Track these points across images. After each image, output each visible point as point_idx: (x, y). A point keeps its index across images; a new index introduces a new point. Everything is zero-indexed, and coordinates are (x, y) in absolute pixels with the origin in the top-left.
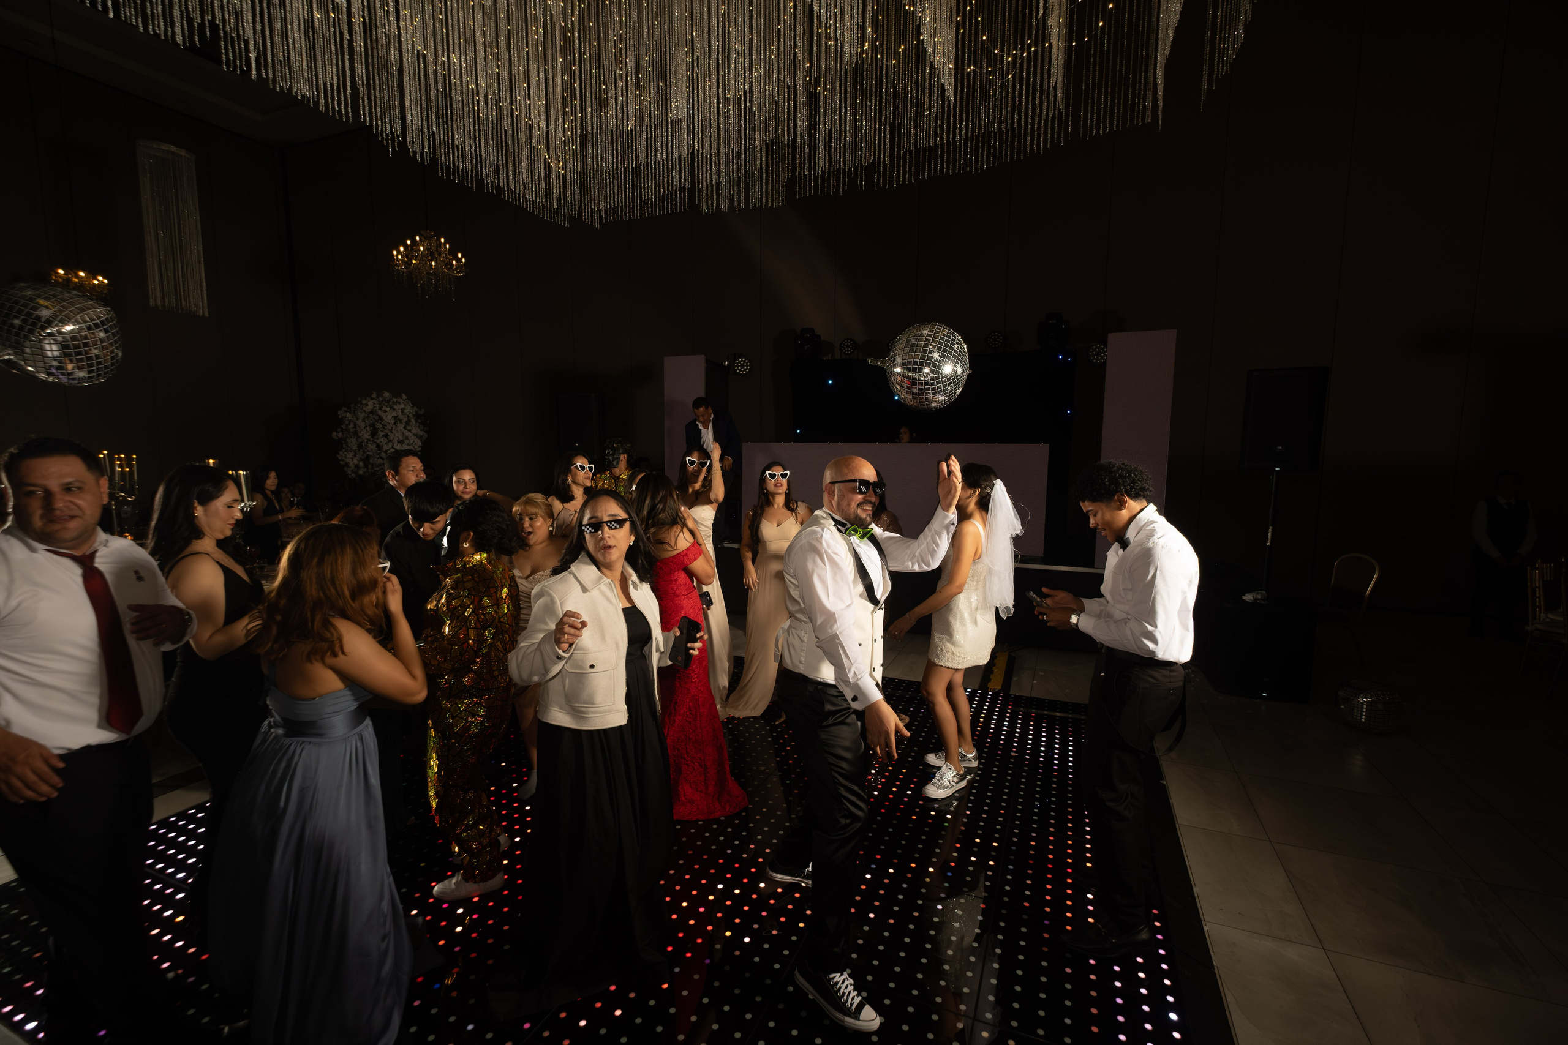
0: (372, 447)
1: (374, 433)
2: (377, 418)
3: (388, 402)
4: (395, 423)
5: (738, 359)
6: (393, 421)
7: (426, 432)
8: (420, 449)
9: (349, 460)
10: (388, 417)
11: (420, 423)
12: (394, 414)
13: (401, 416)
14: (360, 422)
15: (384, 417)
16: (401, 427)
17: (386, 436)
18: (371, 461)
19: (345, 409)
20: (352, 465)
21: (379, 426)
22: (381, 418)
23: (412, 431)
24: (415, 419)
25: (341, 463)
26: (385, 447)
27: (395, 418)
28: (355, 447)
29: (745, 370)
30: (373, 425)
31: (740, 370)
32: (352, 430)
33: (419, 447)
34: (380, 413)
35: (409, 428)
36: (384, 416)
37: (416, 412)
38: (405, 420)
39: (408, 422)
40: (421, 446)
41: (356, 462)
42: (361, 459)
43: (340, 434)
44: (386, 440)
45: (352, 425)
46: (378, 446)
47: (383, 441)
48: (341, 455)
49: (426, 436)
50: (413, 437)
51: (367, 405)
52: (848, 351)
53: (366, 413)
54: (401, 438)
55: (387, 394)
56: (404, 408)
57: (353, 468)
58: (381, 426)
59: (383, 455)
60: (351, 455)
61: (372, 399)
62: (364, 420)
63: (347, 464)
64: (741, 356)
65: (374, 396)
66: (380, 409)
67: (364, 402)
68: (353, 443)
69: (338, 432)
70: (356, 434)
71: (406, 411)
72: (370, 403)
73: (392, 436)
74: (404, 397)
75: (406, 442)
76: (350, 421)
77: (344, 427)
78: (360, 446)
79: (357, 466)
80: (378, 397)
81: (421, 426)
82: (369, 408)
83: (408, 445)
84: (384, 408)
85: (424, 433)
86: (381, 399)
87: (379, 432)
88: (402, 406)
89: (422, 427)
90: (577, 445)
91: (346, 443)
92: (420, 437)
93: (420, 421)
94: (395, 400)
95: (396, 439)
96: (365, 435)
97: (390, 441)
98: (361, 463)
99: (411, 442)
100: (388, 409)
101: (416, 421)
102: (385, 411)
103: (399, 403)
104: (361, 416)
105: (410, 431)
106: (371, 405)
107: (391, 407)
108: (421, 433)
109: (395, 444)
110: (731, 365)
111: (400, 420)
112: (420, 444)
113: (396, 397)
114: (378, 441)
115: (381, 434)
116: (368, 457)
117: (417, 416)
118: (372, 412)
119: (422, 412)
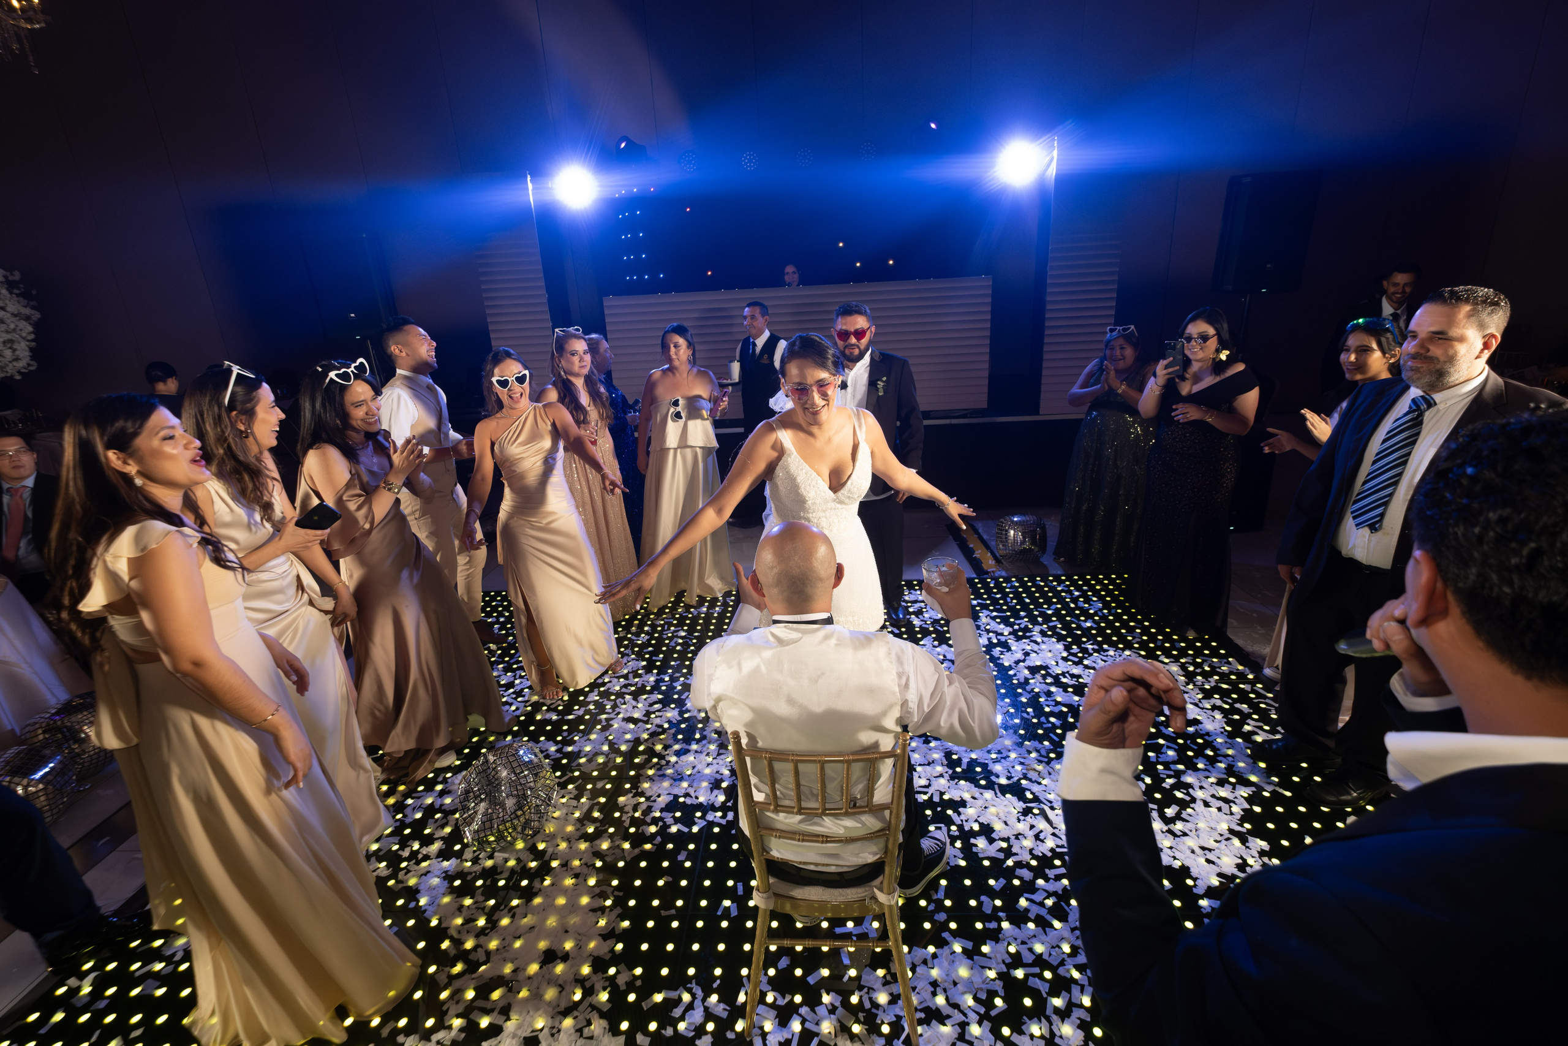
7: (33, 308)
8: (32, 336)
11: (18, 295)
23: (8, 309)
24: (7, 289)
33: (30, 333)
37: (5, 277)
40: (33, 332)
49: (36, 315)
50: (13, 319)
81: (21, 299)
83: (7, 332)
85: (33, 312)
89: (24, 302)
90: (353, 315)
92: (27, 318)
93: (16, 291)
99: (12, 326)
101: (11, 293)
108: (27, 311)
112: (30, 329)
119: (17, 276)
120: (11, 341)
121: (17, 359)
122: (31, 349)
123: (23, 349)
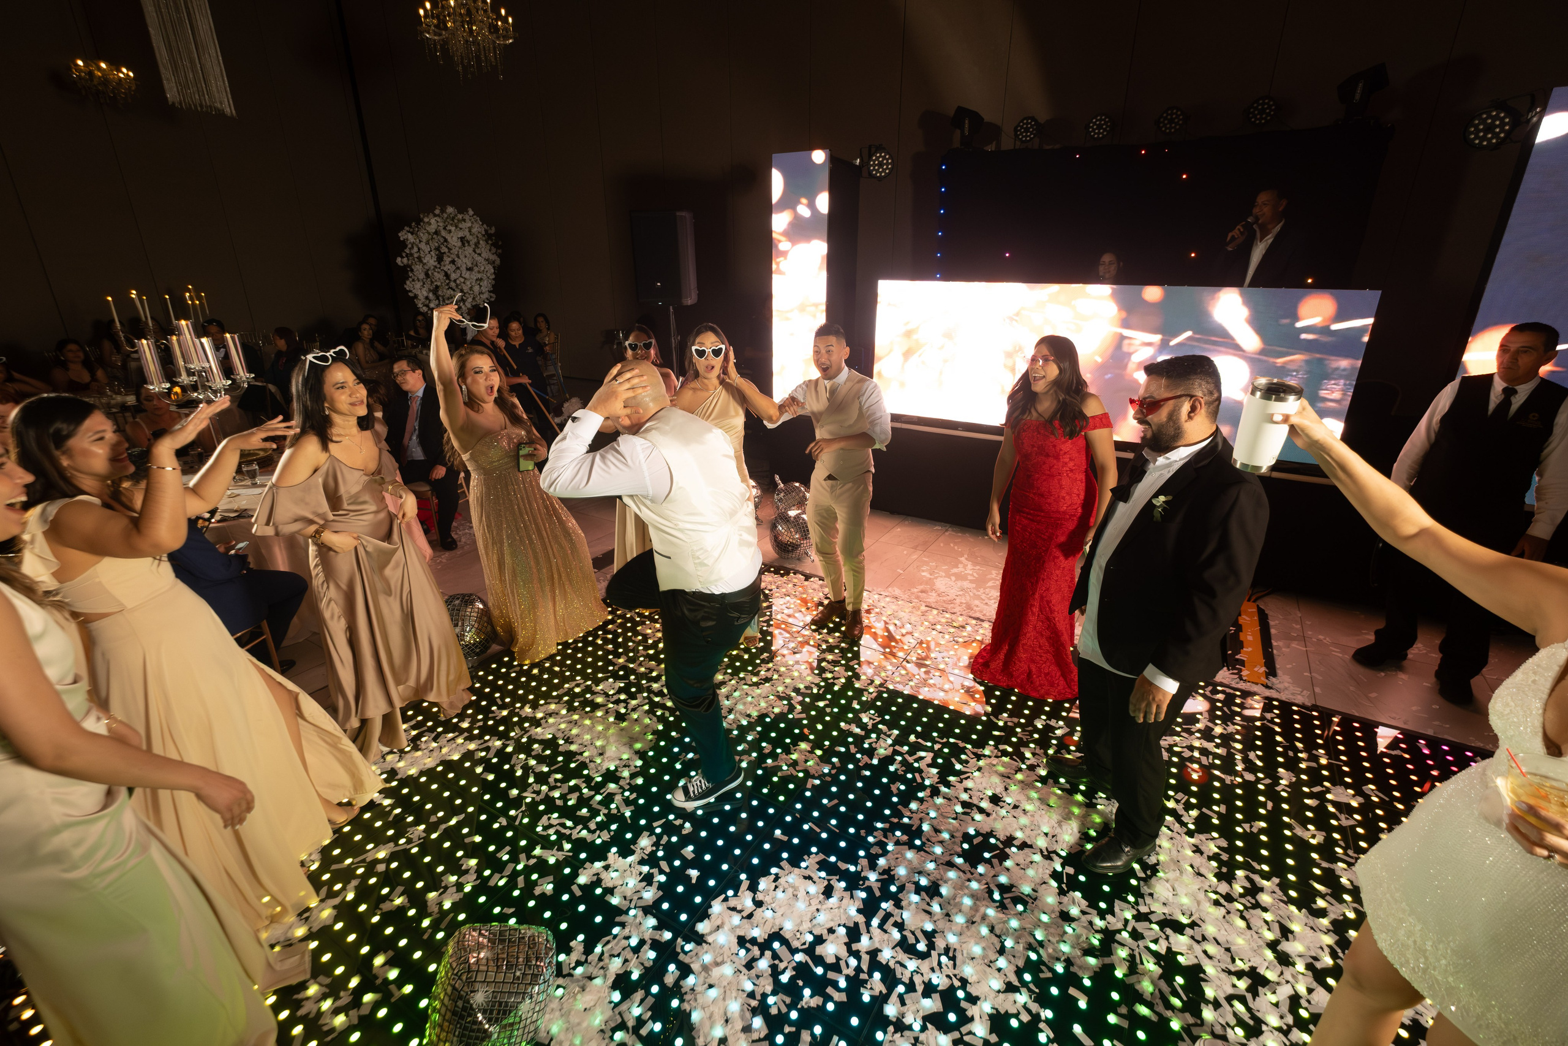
0: (439, 276)
1: (440, 259)
2: (442, 240)
3: (453, 219)
4: (463, 245)
5: (876, 152)
6: (460, 244)
7: (499, 256)
8: (494, 277)
9: (418, 292)
10: (454, 240)
11: (492, 245)
12: (461, 234)
13: (469, 237)
14: (423, 246)
15: (449, 239)
16: (469, 250)
17: (453, 262)
18: (440, 293)
19: (407, 228)
20: (421, 297)
21: (444, 249)
22: (446, 240)
23: (482, 255)
24: (485, 240)
25: (411, 294)
26: (453, 276)
27: (462, 239)
28: (422, 276)
29: (884, 170)
30: (438, 249)
31: (877, 171)
32: (416, 255)
33: (492, 274)
34: (443, 233)
35: (478, 251)
36: (448, 237)
37: (486, 231)
38: (473, 241)
39: (477, 244)
40: (494, 274)
41: (425, 294)
42: (430, 290)
43: (405, 260)
44: (454, 268)
45: (416, 249)
46: (447, 275)
47: (449, 268)
48: (408, 285)
49: (498, 262)
50: (485, 263)
51: (429, 224)
52: (1026, 136)
53: (429, 233)
54: (470, 265)
55: (450, 210)
56: (471, 226)
57: (423, 300)
58: (446, 250)
59: (453, 285)
60: (418, 285)
61: (435, 215)
62: (427, 243)
63: (416, 296)
64: (880, 148)
65: (437, 212)
66: (445, 228)
67: (426, 220)
68: (418, 270)
69: (402, 257)
70: (419, 258)
71: (474, 230)
72: (433, 221)
73: (459, 262)
74: (471, 212)
75: (476, 269)
76: (413, 244)
77: (407, 251)
78: (427, 275)
79: (427, 298)
80: (443, 211)
81: (493, 248)
82: (432, 228)
84: (449, 228)
85: (497, 259)
86: (445, 215)
87: (445, 258)
88: (469, 224)
89: (494, 250)
91: (412, 270)
92: (493, 263)
93: (491, 242)
94: (460, 216)
95: (464, 267)
96: (430, 261)
97: (458, 268)
98: (431, 295)
99: (484, 268)
100: (453, 229)
101: (487, 241)
102: (450, 231)
103: (464, 220)
104: (425, 237)
105: (480, 254)
106: (433, 223)
107: (456, 227)
108: (493, 257)
109: (464, 271)
110: (865, 164)
111: (468, 242)
112: (493, 271)
113: (460, 212)
114: (445, 269)
115: (447, 260)
116: (437, 287)
117: (488, 236)
118: (437, 233)
119: (493, 231)
120: (481, 279)
121: (481, 293)
122: (493, 286)
123: (486, 285)
